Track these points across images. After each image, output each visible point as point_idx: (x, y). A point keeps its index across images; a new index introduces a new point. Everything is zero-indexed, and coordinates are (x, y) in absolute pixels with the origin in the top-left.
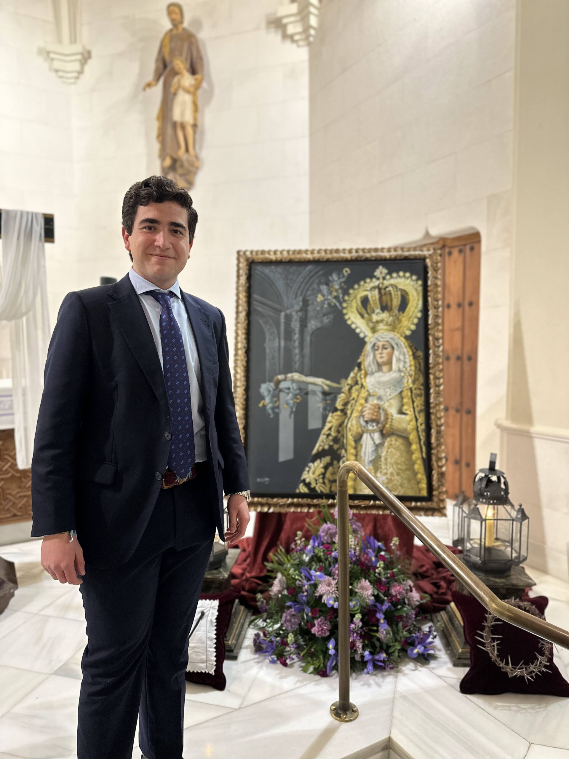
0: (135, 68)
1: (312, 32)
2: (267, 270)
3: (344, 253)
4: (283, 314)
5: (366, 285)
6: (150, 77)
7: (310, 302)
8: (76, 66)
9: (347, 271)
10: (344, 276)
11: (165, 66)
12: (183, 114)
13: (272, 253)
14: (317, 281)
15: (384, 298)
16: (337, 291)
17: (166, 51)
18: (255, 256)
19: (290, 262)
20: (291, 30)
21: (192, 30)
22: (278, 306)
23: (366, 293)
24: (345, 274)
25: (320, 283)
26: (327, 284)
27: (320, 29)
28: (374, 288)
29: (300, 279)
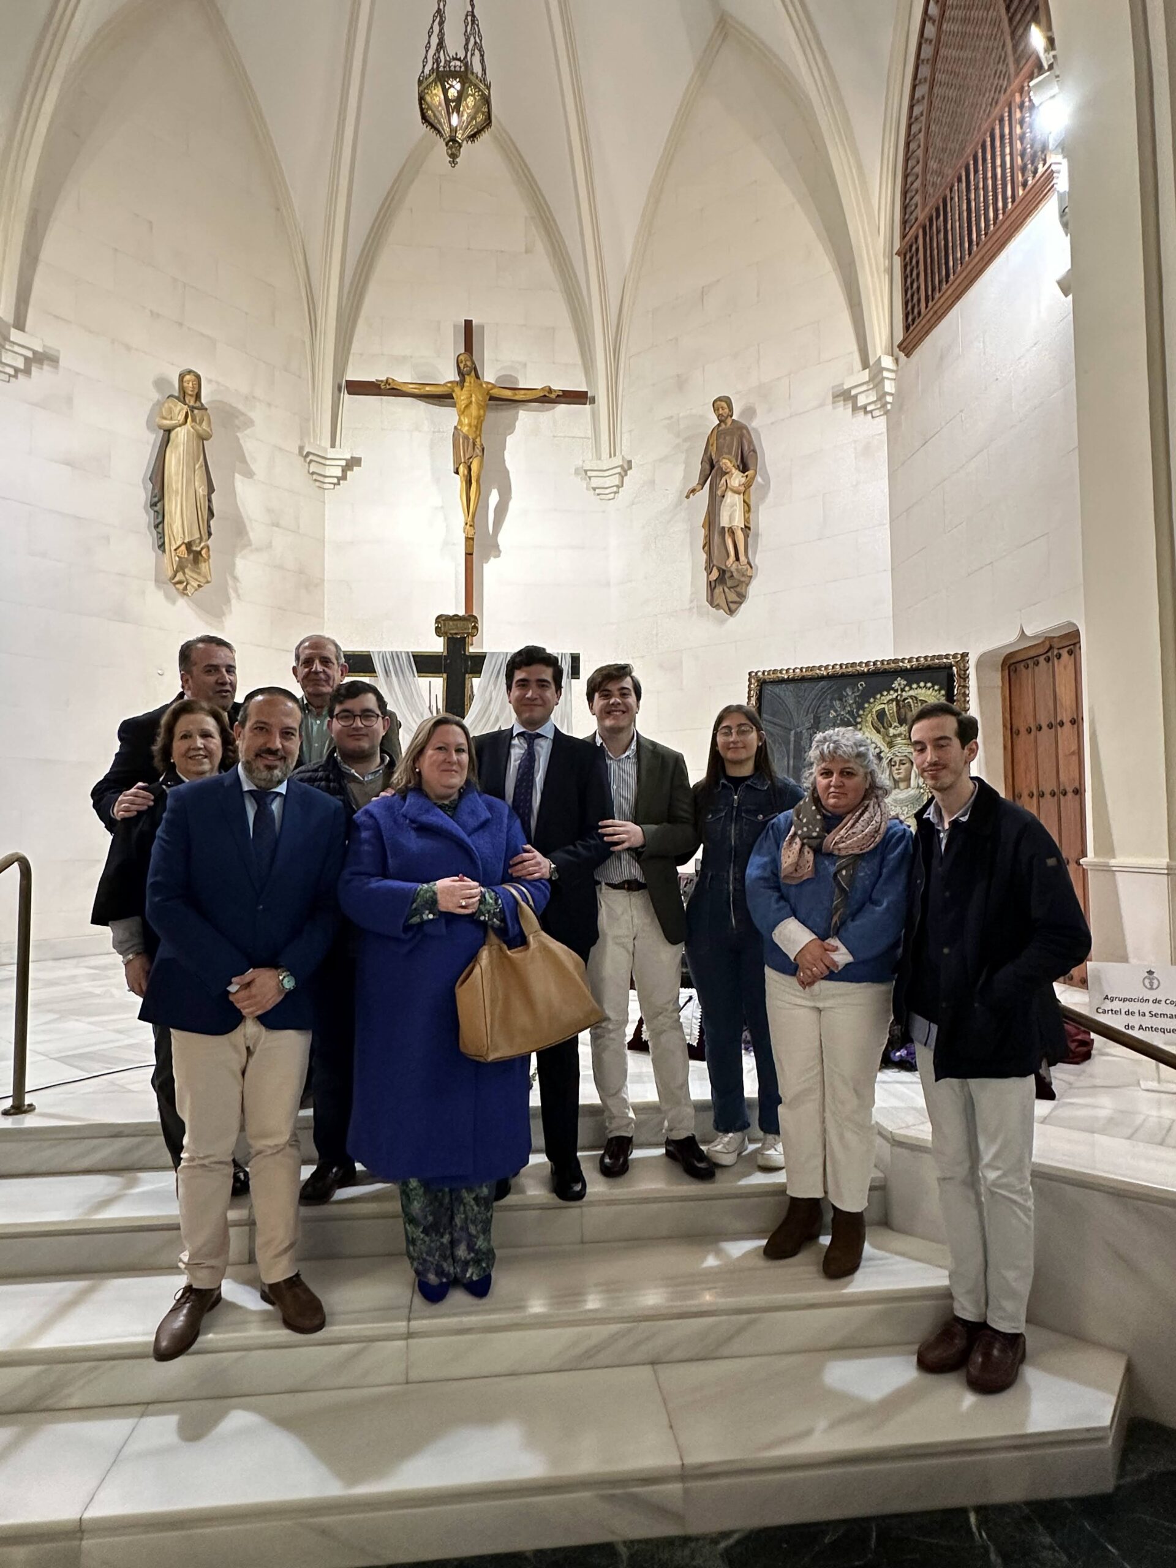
0: (679, 473)
1: (889, 399)
2: (777, 689)
3: (861, 666)
4: (793, 732)
5: (883, 698)
6: (695, 482)
7: (822, 719)
8: (616, 480)
9: (861, 685)
10: (859, 690)
11: (712, 466)
12: (731, 518)
13: (784, 672)
14: (829, 697)
15: (902, 710)
16: (850, 705)
17: (713, 450)
18: (766, 676)
19: (803, 679)
20: (862, 401)
21: (743, 421)
22: (788, 725)
23: (883, 706)
24: (861, 688)
25: (831, 700)
26: (840, 700)
27: (899, 395)
28: (892, 700)
29: (812, 696)
